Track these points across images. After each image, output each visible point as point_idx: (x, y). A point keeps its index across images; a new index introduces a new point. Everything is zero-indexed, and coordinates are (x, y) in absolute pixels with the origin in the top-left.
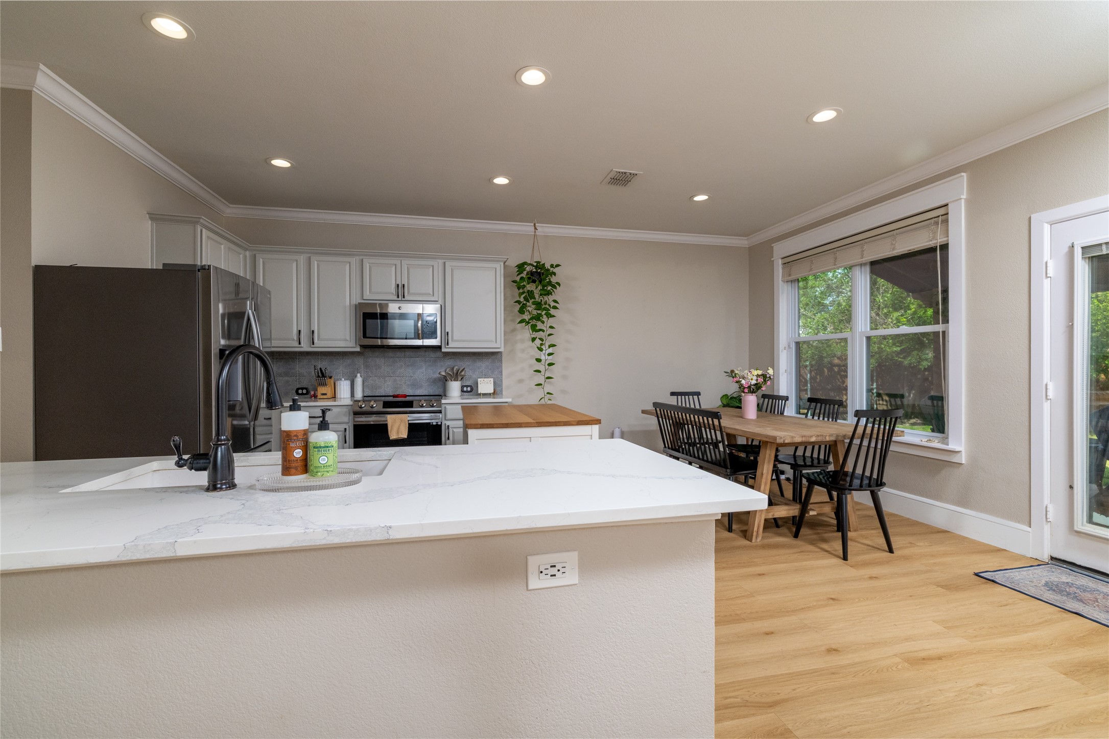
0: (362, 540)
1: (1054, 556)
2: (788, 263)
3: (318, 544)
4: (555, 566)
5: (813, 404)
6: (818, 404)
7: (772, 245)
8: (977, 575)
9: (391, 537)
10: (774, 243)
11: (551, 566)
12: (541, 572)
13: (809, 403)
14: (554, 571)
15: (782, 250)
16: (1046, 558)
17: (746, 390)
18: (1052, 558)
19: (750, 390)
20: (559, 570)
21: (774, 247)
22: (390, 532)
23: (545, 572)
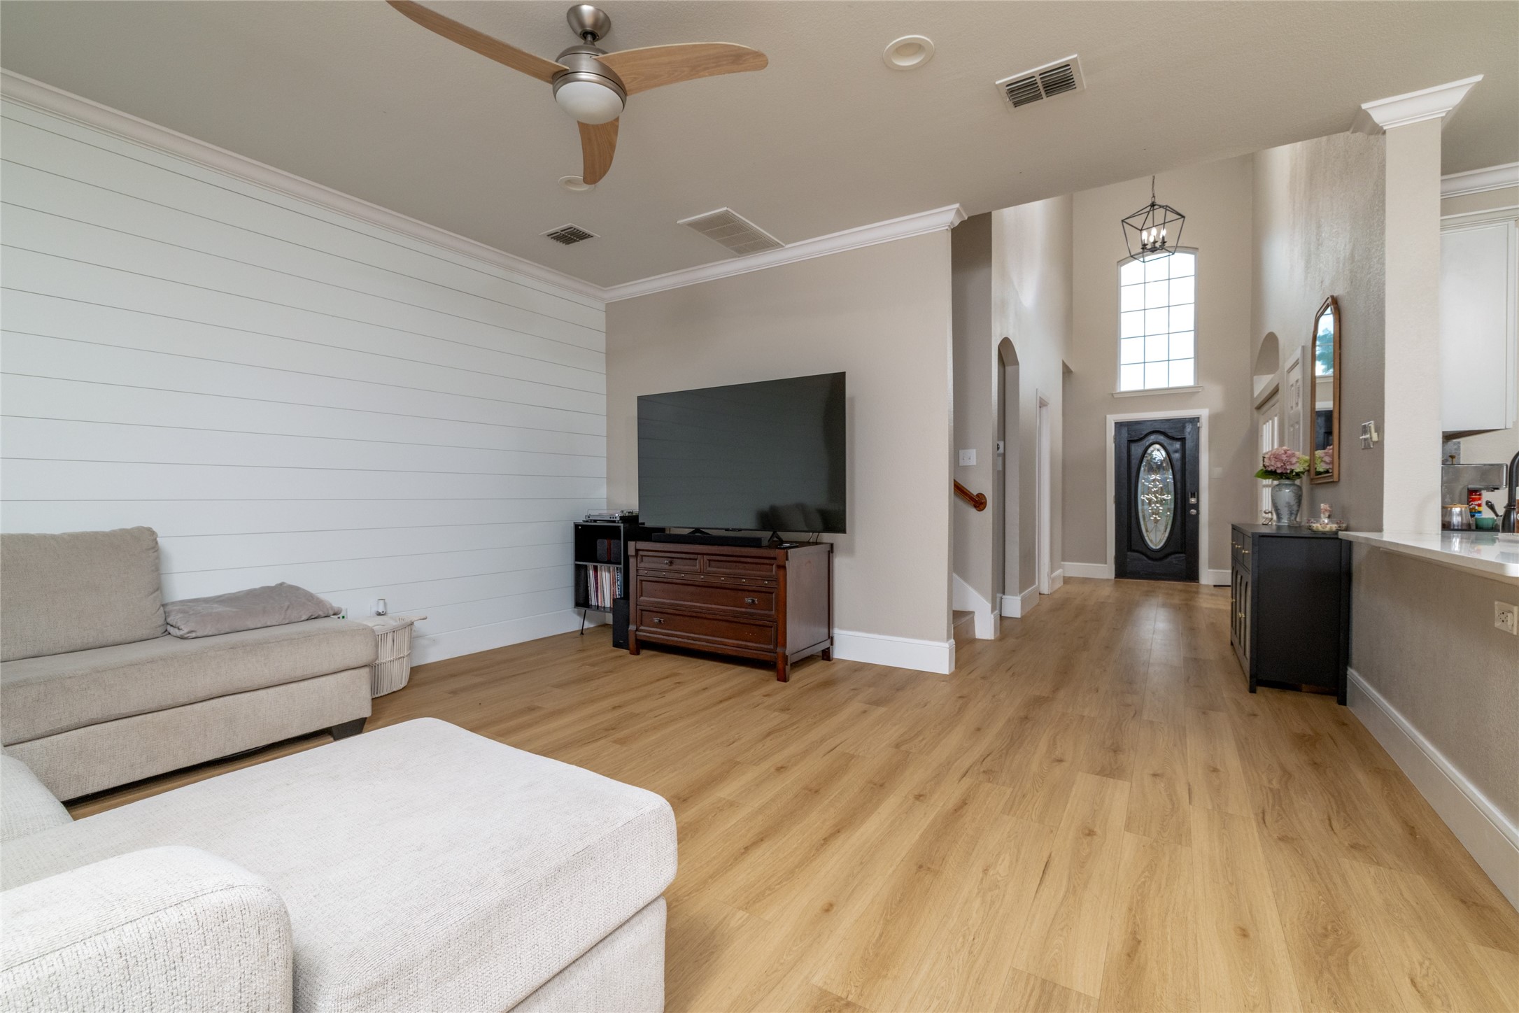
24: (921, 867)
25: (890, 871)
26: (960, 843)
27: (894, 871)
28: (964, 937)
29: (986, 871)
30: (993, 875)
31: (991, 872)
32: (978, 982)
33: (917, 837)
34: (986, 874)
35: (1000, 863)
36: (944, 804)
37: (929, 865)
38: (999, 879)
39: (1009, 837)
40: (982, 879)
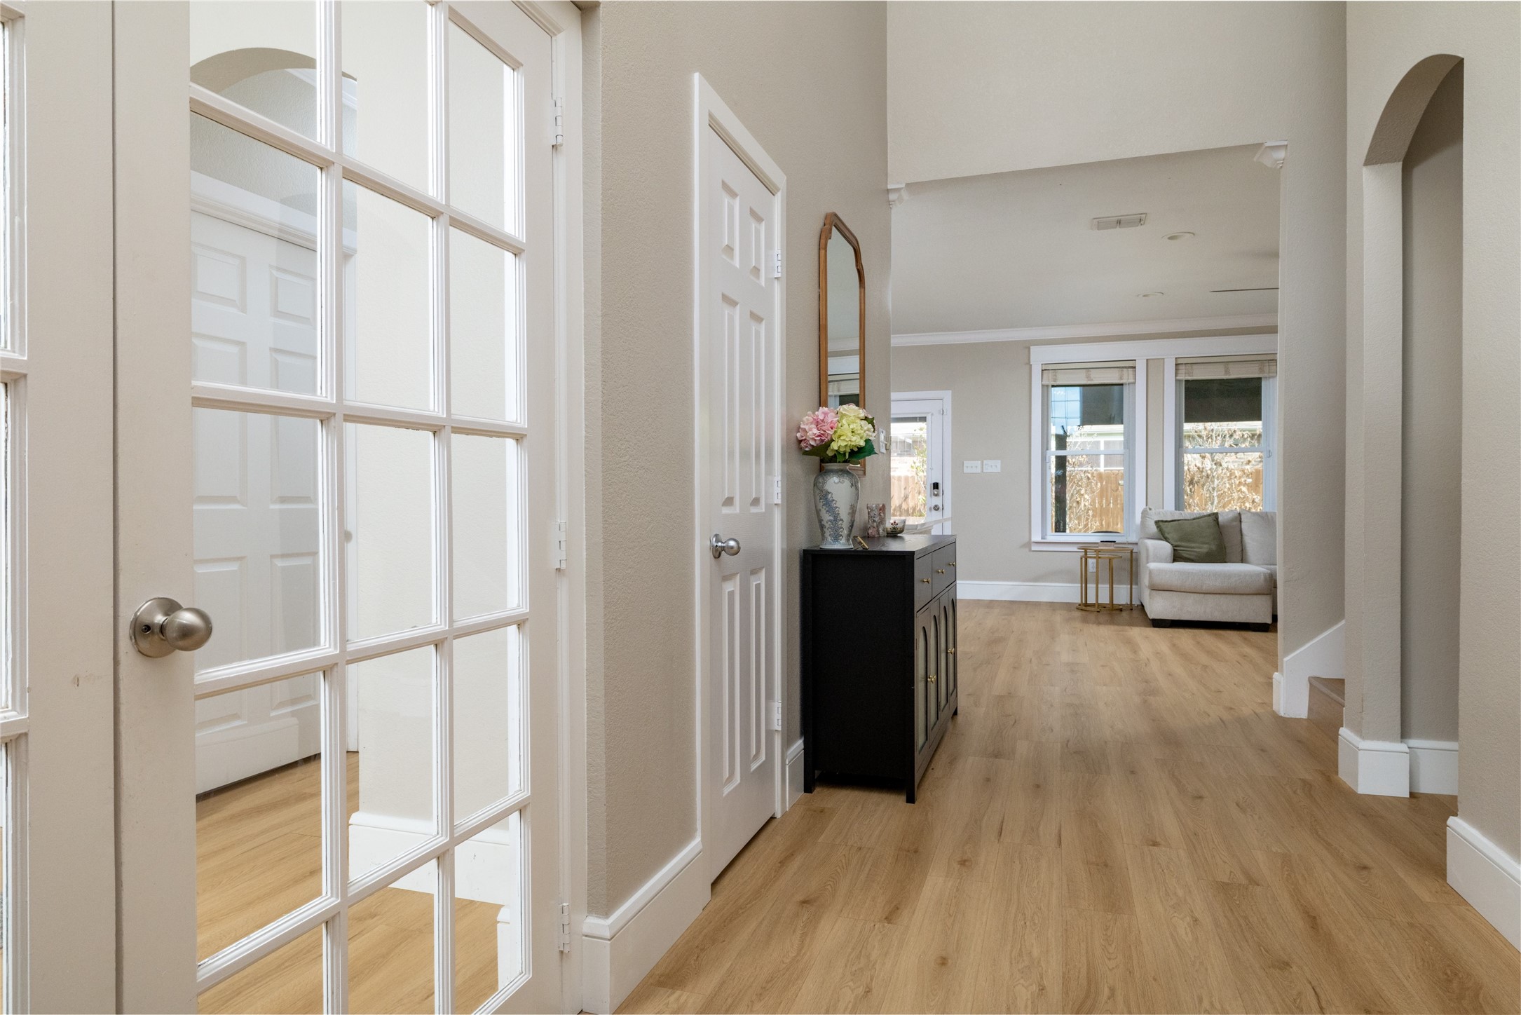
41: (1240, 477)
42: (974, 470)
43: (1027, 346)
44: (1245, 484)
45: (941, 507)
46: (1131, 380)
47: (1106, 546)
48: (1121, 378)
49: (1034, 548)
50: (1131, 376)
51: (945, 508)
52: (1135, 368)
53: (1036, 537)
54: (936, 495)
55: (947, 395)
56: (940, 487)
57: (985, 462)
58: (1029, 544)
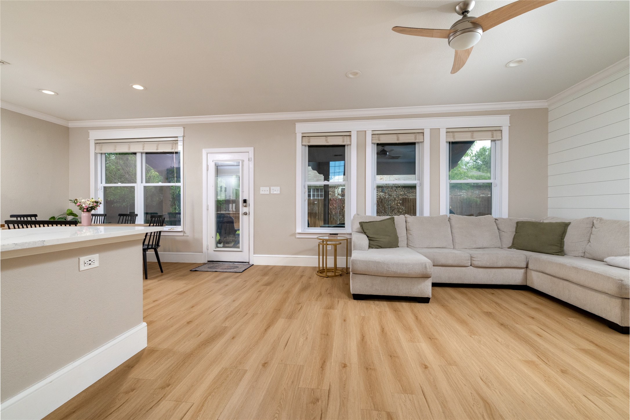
0: (32, 247)
1: (209, 260)
2: (100, 143)
3: (10, 250)
4: (90, 260)
5: (122, 217)
6: (124, 217)
7: (89, 131)
8: (191, 271)
9: (45, 245)
10: (90, 130)
11: (89, 261)
12: (85, 263)
13: (119, 217)
14: (90, 262)
15: (94, 135)
16: (206, 261)
17: (85, 210)
18: (208, 261)
19: (88, 210)
20: (92, 262)
21: (90, 132)
22: (44, 243)
23: (87, 263)
24: (327, 335)
25: (336, 332)
26: (318, 346)
27: (334, 332)
28: (309, 322)
29: (307, 338)
30: (304, 338)
31: (305, 338)
32: (305, 316)
33: (334, 345)
34: (306, 337)
35: (302, 342)
36: (331, 364)
37: (325, 336)
38: (302, 337)
39: (300, 353)
40: (307, 335)
41: (398, 200)
42: (266, 193)
43: (293, 123)
44: (399, 203)
45: (248, 213)
46: (349, 143)
47: (332, 237)
48: (343, 142)
49: (298, 236)
50: (349, 141)
51: (250, 214)
52: (350, 136)
53: (299, 230)
54: (245, 206)
55: (251, 150)
56: (248, 202)
57: (272, 188)
58: (294, 234)
